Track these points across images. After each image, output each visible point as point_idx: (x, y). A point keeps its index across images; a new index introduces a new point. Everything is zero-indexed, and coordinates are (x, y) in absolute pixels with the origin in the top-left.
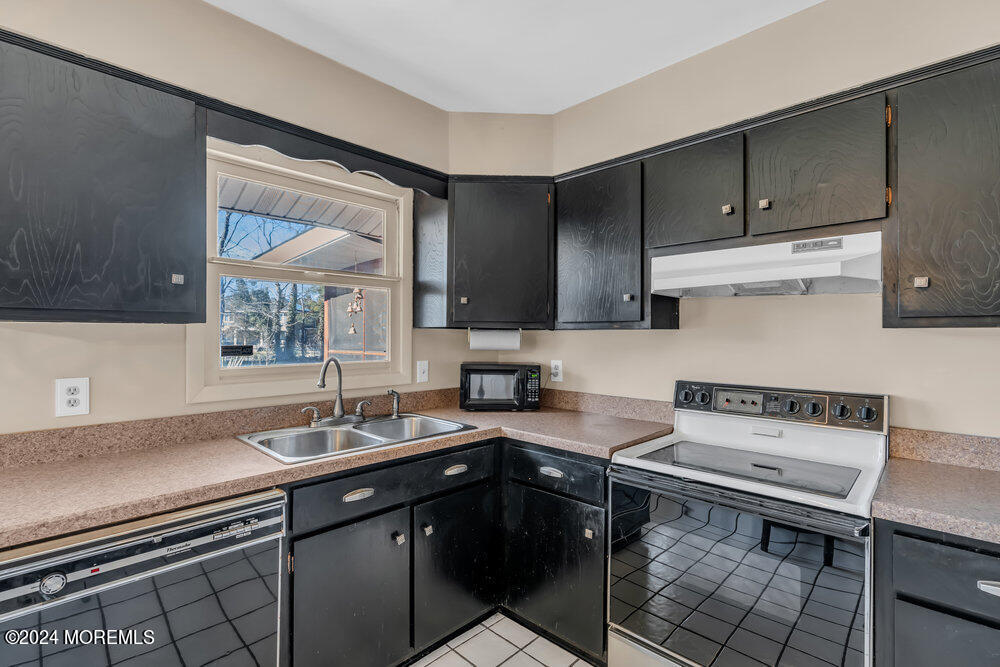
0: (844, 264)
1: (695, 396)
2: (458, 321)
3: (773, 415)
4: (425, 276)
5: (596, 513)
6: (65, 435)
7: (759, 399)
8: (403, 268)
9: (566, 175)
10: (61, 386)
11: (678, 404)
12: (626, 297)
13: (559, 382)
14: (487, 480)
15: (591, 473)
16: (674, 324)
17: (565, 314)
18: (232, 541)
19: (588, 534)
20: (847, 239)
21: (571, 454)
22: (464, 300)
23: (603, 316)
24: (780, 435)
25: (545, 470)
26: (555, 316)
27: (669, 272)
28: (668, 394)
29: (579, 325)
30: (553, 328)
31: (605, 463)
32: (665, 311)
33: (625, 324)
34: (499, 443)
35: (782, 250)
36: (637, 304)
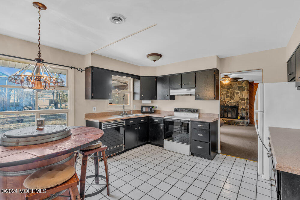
0: (190, 93)
1: (177, 110)
2: (141, 99)
3: (186, 112)
4: (135, 91)
5: (162, 125)
6: (94, 114)
7: (185, 110)
8: (132, 90)
9: (158, 76)
10: (93, 108)
11: (175, 111)
12: (167, 96)
13: (157, 109)
14: (147, 122)
15: (161, 120)
16: (174, 99)
17: (158, 98)
18: (120, 125)
19: (161, 128)
20: (192, 89)
21: (159, 118)
22: (142, 96)
23: (164, 98)
24: (187, 115)
25: (155, 120)
26: (157, 98)
27: (173, 92)
28: (173, 110)
29: (160, 99)
30: (156, 100)
31: (163, 118)
32: (173, 98)
33: (167, 99)
34: (149, 117)
35: (185, 90)
36: (168, 97)
